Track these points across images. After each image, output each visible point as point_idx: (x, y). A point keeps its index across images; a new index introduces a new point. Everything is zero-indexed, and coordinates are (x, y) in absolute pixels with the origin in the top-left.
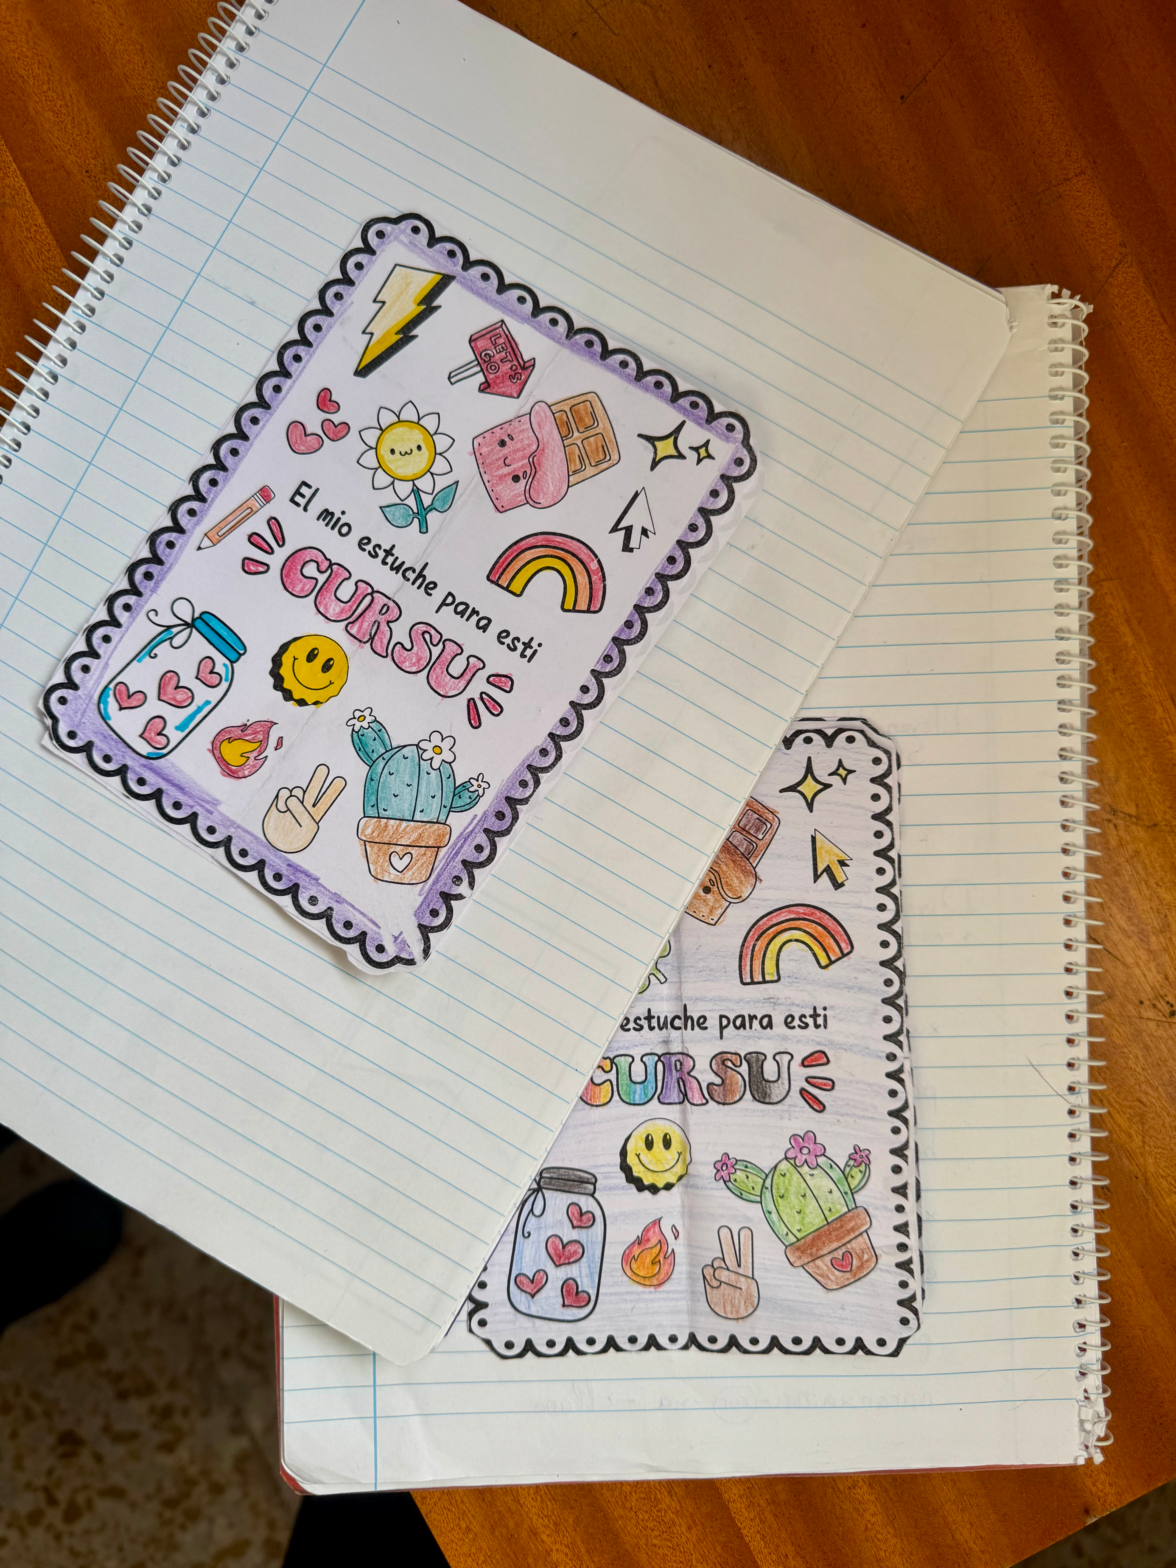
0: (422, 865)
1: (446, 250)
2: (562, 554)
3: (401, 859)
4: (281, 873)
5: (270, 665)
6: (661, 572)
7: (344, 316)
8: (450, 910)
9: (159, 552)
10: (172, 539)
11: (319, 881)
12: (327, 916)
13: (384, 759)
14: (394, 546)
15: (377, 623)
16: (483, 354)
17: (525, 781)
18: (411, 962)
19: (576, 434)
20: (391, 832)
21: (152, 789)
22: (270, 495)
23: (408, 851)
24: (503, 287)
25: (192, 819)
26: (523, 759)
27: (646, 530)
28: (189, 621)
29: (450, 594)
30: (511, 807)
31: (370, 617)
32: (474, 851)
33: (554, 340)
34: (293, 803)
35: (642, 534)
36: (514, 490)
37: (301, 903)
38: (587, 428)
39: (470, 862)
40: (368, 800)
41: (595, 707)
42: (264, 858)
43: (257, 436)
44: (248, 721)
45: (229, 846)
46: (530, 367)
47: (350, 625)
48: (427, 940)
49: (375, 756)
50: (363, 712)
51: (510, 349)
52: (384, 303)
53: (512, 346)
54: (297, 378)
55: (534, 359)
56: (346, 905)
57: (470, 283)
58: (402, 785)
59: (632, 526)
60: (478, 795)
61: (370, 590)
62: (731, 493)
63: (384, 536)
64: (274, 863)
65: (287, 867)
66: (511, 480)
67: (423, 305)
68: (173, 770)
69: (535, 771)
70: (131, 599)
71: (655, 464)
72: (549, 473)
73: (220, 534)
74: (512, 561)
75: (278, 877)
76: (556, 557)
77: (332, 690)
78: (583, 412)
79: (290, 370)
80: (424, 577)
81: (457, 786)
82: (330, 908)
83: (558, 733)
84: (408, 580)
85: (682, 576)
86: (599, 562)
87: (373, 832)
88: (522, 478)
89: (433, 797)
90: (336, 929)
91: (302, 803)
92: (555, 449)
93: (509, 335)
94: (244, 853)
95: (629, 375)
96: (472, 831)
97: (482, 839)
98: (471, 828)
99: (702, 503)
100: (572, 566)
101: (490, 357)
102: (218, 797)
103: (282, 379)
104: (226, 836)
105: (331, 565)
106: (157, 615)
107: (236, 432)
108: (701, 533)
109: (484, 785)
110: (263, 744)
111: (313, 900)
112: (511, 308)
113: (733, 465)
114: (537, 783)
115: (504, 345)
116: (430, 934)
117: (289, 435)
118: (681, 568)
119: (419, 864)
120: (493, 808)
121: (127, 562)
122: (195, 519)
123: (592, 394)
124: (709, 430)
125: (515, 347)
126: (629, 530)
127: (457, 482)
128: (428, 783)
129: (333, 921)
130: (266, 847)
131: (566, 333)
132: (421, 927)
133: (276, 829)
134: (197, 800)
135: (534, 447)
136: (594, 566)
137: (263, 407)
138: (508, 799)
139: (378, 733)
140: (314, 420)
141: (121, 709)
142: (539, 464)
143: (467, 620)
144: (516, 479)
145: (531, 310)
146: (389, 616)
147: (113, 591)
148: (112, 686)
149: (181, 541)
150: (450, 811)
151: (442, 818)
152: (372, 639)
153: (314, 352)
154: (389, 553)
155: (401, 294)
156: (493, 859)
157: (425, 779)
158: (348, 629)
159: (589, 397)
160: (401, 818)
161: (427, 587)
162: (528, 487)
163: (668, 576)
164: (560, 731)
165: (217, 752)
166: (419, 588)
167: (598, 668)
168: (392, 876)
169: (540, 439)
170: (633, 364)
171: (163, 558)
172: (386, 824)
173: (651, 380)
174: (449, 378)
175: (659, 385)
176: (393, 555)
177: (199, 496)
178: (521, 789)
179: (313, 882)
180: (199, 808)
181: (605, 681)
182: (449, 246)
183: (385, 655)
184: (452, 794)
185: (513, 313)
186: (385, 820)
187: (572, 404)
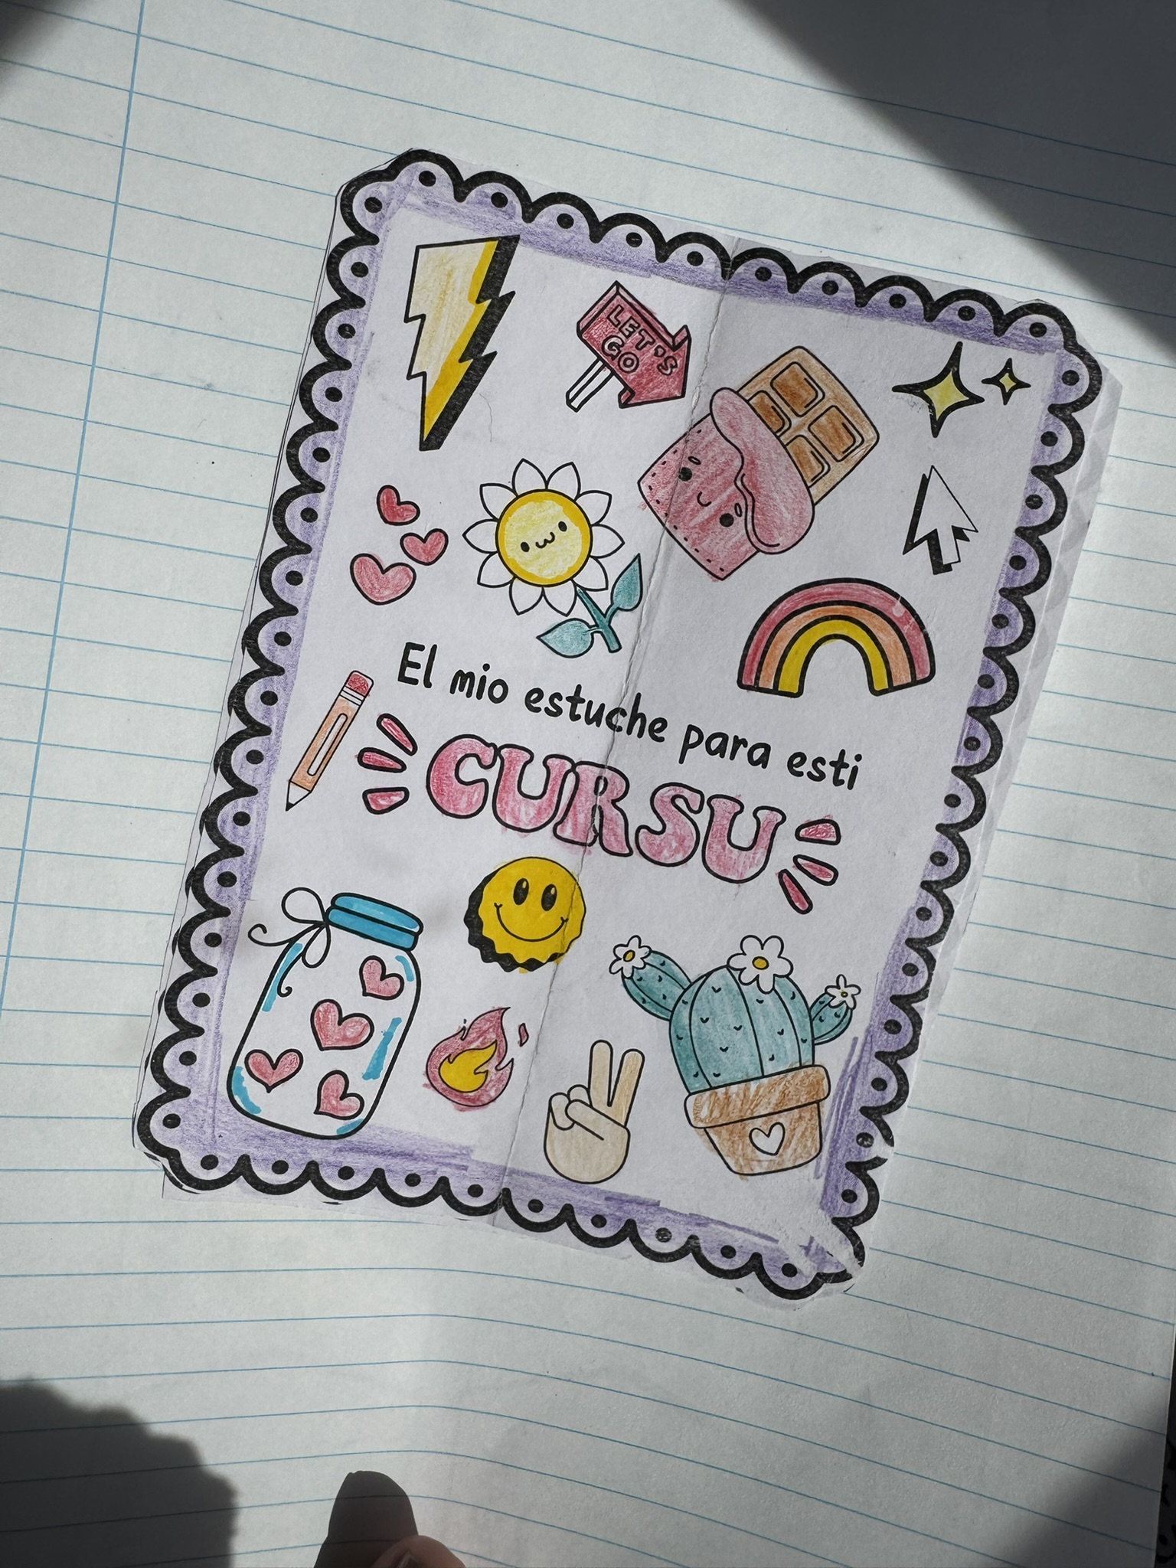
0: (803, 1133)
1: (487, 196)
2: (841, 609)
3: (768, 1136)
4: (601, 1213)
5: (466, 931)
6: (1008, 586)
7: (368, 361)
8: (871, 1186)
9: (229, 837)
10: (240, 810)
11: (661, 1205)
12: (691, 1248)
13: (685, 1003)
14: (579, 687)
15: (597, 811)
16: (606, 346)
17: (911, 965)
18: (843, 1276)
19: (795, 421)
20: (739, 1103)
21: (366, 1175)
22: (365, 682)
23: (774, 1122)
24: (598, 229)
25: (442, 1188)
26: (895, 933)
27: (961, 530)
28: (320, 918)
29: (691, 728)
30: (904, 1009)
31: (584, 803)
32: (872, 1089)
33: (704, 286)
34: (578, 1111)
35: (956, 538)
36: (730, 539)
37: (647, 1244)
38: (809, 406)
39: (873, 1108)
40: (686, 1068)
41: (977, 821)
42: (568, 1202)
43: (307, 601)
44: (465, 1021)
45: (511, 1203)
46: (683, 341)
47: (559, 827)
48: (854, 1238)
49: (670, 1004)
50: (627, 946)
51: (643, 325)
52: (423, 317)
53: (644, 317)
54: (334, 487)
55: (685, 327)
56: (713, 1225)
57: (545, 238)
58: (729, 1032)
59: (935, 531)
60: (848, 1008)
61: (568, 766)
62: (1076, 429)
63: (559, 678)
64: (586, 1204)
65: (605, 1203)
66: (719, 525)
67: (485, 299)
68: (385, 1136)
69: (921, 946)
70: (216, 925)
71: (936, 425)
72: (775, 495)
73: (312, 771)
74: (767, 647)
75: (599, 1221)
76: (833, 617)
77: (571, 928)
78: (791, 383)
79: (316, 478)
80: (643, 716)
81: (810, 1005)
82: (693, 1237)
83: (935, 878)
84: (620, 729)
85: (1044, 582)
86: (904, 602)
87: (712, 1112)
88: (734, 516)
89: (781, 1033)
90: (712, 1262)
91: (591, 1106)
92: (770, 454)
93: (634, 302)
94: (536, 1206)
95: (844, 301)
96: (858, 1064)
97: (879, 1069)
98: (855, 1059)
99: (1034, 459)
100: (863, 621)
101: (619, 347)
102: (465, 1143)
103: (310, 495)
104: (500, 1190)
105: (497, 751)
106: (265, 931)
107: (271, 607)
108: (1050, 507)
109: (852, 991)
110: (499, 1045)
111: (663, 1235)
112: (622, 258)
113: (1064, 385)
114: (930, 961)
115: (632, 322)
116: (855, 1229)
117: (358, 581)
118: (1037, 569)
119: (798, 1133)
120: (877, 1019)
121: (181, 874)
122: (264, 764)
123: (798, 350)
124: (1003, 344)
125: (650, 319)
126: (933, 538)
127: (638, 556)
128: (766, 1016)
129: (704, 1252)
130: (563, 1185)
131: (720, 270)
132: (836, 1221)
133: (568, 1155)
134: (436, 1160)
135: (737, 463)
136: (897, 611)
137: (299, 552)
138: (895, 999)
139: (662, 968)
140: (386, 543)
141: (269, 1089)
142: (755, 487)
143: (732, 757)
144: (727, 520)
145: (653, 250)
146: (612, 792)
147: (179, 925)
148: (240, 1063)
149: (255, 807)
150: (814, 1045)
151: (806, 1058)
152: (599, 835)
153: (343, 435)
154: (575, 700)
155: (445, 293)
156: (907, 1093)
157: (758, 1011)
158: (558, 833)
159: (794, 357)
160: (745, 1078)
161: (651, 731)
162: (750, 527)
163: (1021, 588)
164: (937, 874)
165: (439, 1084)
166: (640, 735)
167: (962, 762)
168: (765, 1164)
169: (741, 447)
170: (844, 283)
171: (238, 843)
172: (726, 1093)
173: (882, 297)
174: (569, 402)
175: (897, 301)
176: (583, 701)
177: (255, 729)
178: (910, 978)
179: (652, 1210)
180: (445, 1169)
181: (980, 778)
182: (491, 188)
183: (627, 851)
184: (808, 1019)
185: (628, 265)
186: (723, 1090)
187: (771, 376)
